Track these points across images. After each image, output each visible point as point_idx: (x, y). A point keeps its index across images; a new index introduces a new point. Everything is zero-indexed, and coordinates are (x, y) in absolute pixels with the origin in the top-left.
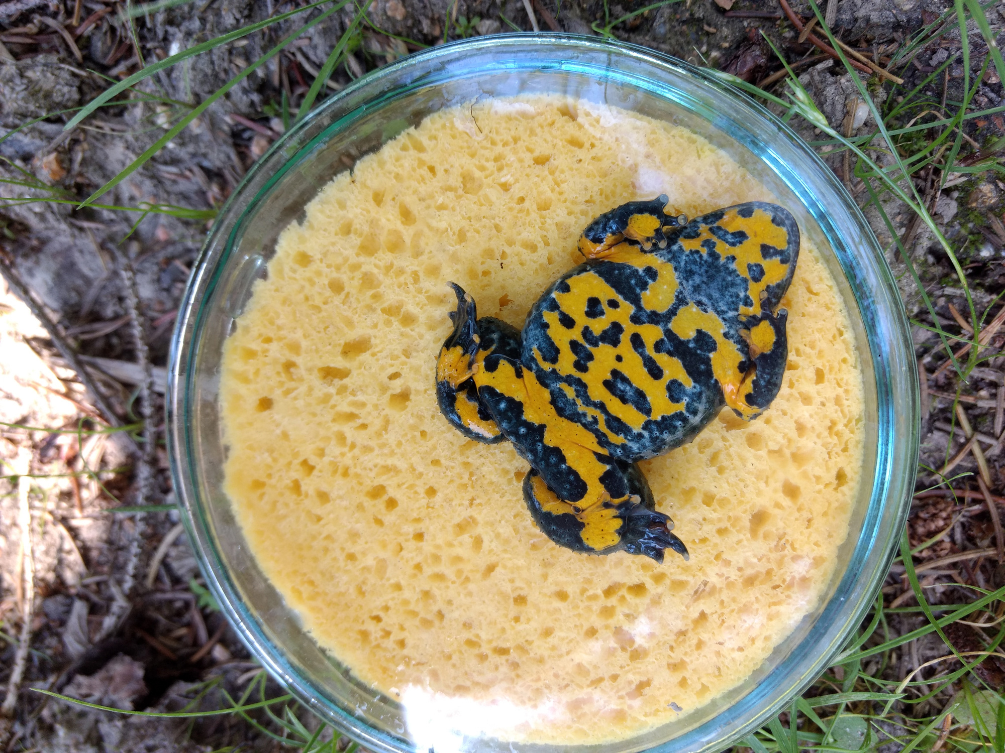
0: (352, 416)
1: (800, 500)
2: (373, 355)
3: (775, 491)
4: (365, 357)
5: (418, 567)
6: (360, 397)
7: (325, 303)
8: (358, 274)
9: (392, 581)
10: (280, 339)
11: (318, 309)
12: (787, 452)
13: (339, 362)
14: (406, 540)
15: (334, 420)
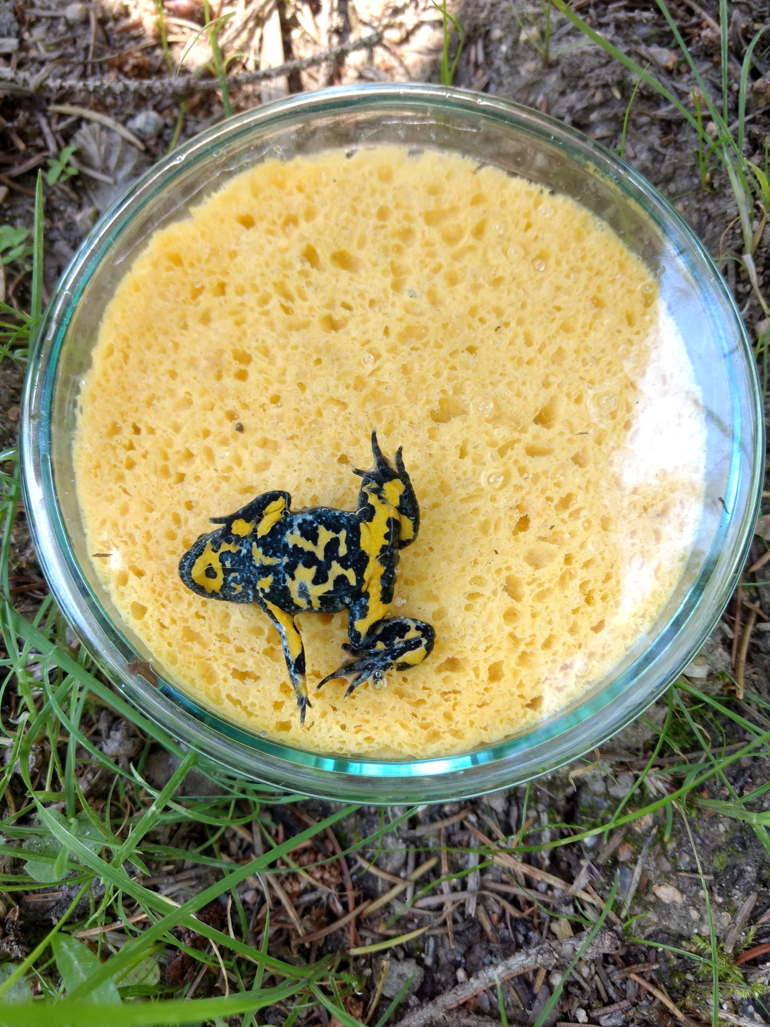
0: (288, 297)
1: (494, 685)
2: (351, 279)
3: (485, 660)
4: (345, 275)
5: (207, 433)
6: (309, 292)
7: (364, 215)
8: (406, 224)
9: (179, 420)
10: (309, 198)
11: (354, 211)
12: (522, 647)
13: (324, 255)
14: (221, 408)
15: (275, 284)
